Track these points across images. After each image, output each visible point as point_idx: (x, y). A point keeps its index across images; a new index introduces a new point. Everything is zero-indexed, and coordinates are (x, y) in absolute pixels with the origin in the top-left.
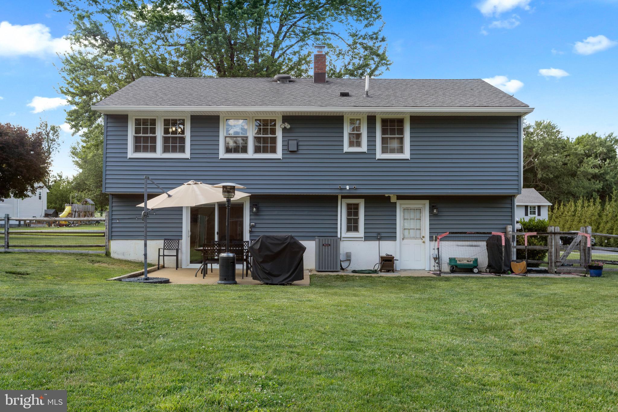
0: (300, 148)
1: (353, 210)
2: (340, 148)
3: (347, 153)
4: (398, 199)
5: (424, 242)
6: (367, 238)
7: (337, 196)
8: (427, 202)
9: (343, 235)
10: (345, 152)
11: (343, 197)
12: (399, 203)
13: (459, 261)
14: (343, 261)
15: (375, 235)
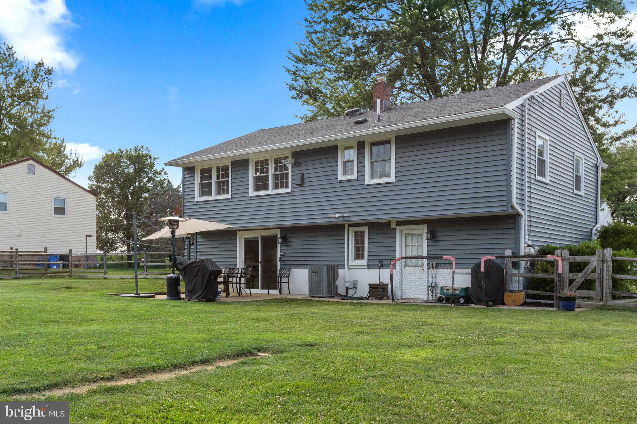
0: (306, 180)
1: (359, 239)
2: (334, 177)
3: (341, 182)
4: (397, 225)
5: (423, 270)
6: (370, 266)
7: (344, 225)
8: (425, 227)
9: (350, 263)
10: (340, 181)
11: (350, 225)
12: (399, 229)
13: (447, 290)
14: (351, 289)
15: (377, 262)
